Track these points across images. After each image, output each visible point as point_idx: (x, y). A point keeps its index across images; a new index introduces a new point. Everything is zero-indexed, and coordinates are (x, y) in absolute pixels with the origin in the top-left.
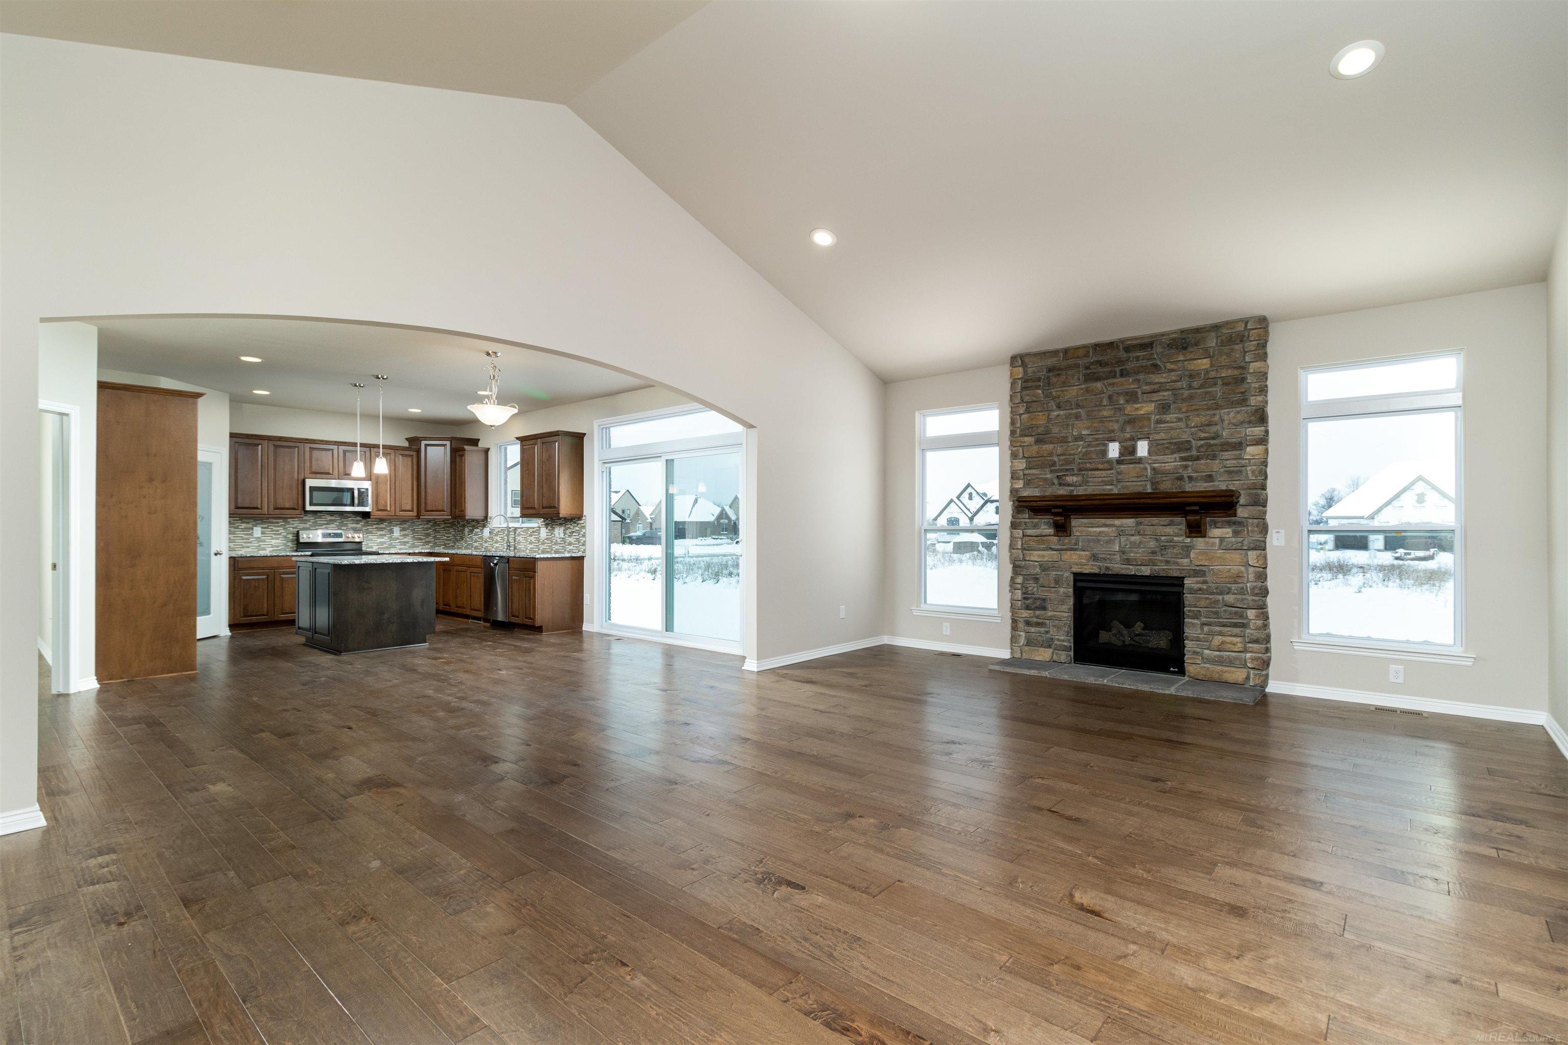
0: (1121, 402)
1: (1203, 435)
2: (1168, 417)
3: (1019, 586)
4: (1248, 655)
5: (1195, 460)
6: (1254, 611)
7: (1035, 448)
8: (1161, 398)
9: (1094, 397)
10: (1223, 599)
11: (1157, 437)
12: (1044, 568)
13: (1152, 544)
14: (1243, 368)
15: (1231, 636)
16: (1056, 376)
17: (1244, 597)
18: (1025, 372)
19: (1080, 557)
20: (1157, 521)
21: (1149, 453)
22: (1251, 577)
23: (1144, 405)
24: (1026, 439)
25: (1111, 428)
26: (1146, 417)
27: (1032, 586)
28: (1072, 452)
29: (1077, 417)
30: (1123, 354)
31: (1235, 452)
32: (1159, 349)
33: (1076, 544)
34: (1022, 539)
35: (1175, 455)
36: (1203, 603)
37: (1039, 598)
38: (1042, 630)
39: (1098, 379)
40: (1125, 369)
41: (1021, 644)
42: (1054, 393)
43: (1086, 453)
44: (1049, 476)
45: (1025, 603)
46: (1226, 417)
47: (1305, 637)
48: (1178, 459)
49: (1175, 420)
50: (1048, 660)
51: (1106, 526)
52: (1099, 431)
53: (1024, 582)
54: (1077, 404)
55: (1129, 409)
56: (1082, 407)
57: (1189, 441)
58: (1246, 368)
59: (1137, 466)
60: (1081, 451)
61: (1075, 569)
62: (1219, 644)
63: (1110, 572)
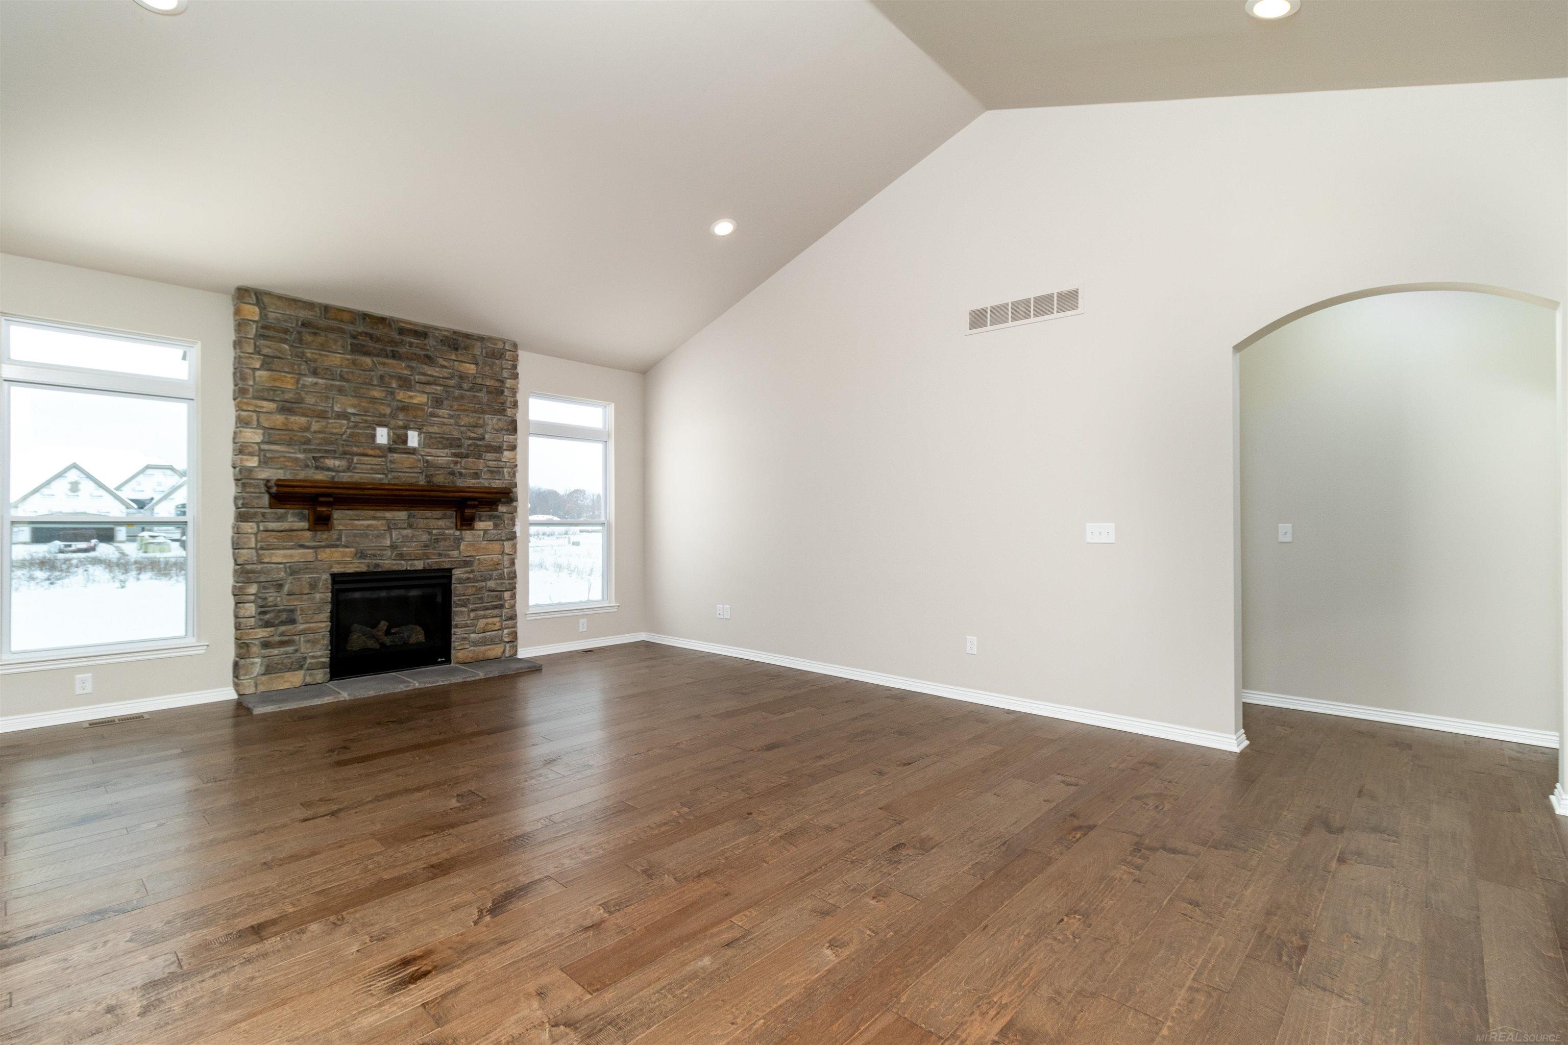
0: (394, 385)
1: (473, 435)
2: (441, 412)
3: (253, 598)
4: (506, 631)
5: (465, 457)
6: (509, 593)
7: (279, 419)
8: (434, 391)
9: (362, 372)
10: (486, 585)
11: (431, 429)
12: (294, 571)
13: (425, 537)
15: (492, 617)
16: (310, 333)
17: (502, 581)
18: (263, 316)
19: (344, 554)
20: (430, 514)
21: (420, 444)
22: (506, 563)
23: (418, 394)
24: (265, 403)
25: (383, 412)
26: (419, 407)
27: (272, 596)
28: (335, 431)
29: (341, 391)
30: (395, 335)
31: (495, 455)
32: (431, 342)
33: (338, 540)
34: (256, 534)
35: (446, 451)
36: (470, 591)
37: (284, 610)
38: (290, 649)
39: (367, 354)
40: (397, 352)
41: (255, 674)
42: (309, 355)
43: (352, 435)
44: (301, 456)
45: (261, 620)
46: (490, 422)
48: (449, 455)
49: (446, 416)
50: (298, 685)
51: (374, 518)
52: (367, 412)
53: (259, 591)
54: (341, 376)
55: (401, 395)
56: (347, 381)
57: (459, 439)
58: (502, 382)
59: (411, 456)
60: (345, 432)
61: (336, 569)
62: (483, 626)
63: (380, 569)
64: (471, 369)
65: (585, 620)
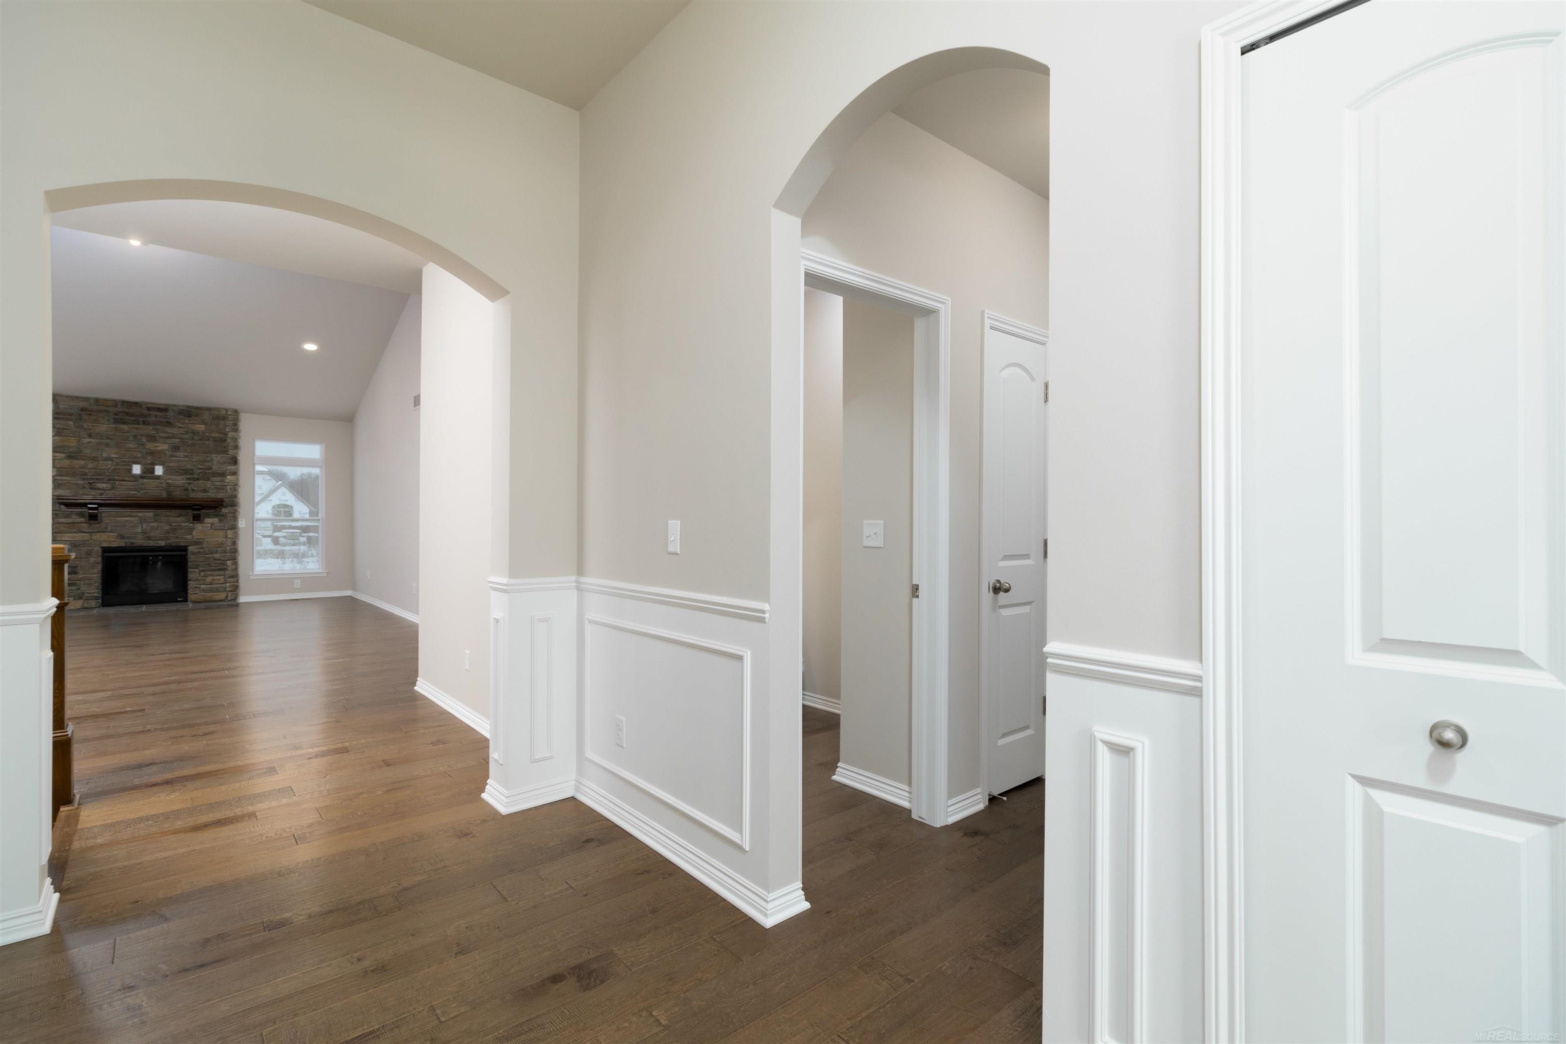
0: (144, 440)
1: (201, 467)
2: (178, 454)
4: (228, 584)
5: (196, 480)
6: (231, 562)
7: (66, 462)
8: (173, 442)
9: (121, 434)
10: (213, 556)
11: (171, 465)
12: (76, 545)
13: (167, 527)
14: (225, 434)
15: (218, 576)
16: (87, 415)
17: (225, 554)
19: (110, 537)
20: (171, 514)
21: (163, 473)
22: (229, 544)
23: (162, 445)
25: (134, 456)
26: (162, 452)
28: (103, 468)
29: (107, 445)
30: (146, 412)
31: (220, 478)
32: (171, 414)
33: (105, 528)
35: (182, 477)
36: (200, 560)
39: (125, 423)
40: (146, 421)
42: (86, 426)
43: (114, 470)
44: (80, 482)
46: (215, 459)
47: (255, 573)
48: (184, 479)
49: (182, 456)
51: (130, 516)
52: (125, 456)
54: (107, 437)
55: (150, 446)
56: (111, 439)
57: (192, 469)
58: (226, 434)
59: (156, 480)
60: (110, 468)
61: (104, 545)
62: (210, 581)
63: (134, 545)
64: (202, 427)
65: (299, 581)
